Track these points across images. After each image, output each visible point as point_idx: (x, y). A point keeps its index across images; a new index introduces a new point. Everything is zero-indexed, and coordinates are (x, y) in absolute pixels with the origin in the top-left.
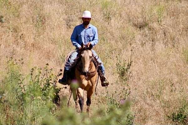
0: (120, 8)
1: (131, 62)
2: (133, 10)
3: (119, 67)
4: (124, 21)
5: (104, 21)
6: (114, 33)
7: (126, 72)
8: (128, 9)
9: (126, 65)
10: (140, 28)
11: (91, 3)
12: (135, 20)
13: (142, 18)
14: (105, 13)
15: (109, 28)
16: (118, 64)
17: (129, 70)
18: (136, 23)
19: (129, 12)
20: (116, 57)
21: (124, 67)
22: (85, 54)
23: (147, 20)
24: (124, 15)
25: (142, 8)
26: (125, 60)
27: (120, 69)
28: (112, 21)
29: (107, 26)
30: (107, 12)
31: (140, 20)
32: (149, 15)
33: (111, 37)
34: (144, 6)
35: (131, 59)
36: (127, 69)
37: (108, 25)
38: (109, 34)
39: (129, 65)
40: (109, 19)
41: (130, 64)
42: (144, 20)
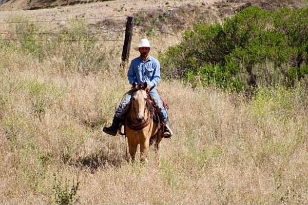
0: (59, 95)
1: (78, 184)
2: (81, 97)
3: (58, 192)
4: (66, 116)
5: (33, 117)
6: (49, 136)
7: (70, 199)
8: (73, 96)
9: (70, 189)
10: (93, 126)
11: (11, 87)
12: (84, 113)
13: (96, 110)
14: (35, 103)
15: (41, 127)
16: (56, 186)
17: (75, 197)
18: (86, 119)
19: (75, 101)
20: (54, 175)
21: (65, 192)
22: (138, 96)
23: (103, 114)
24: (65, 106)
25: (96, 94)
26: (68, 179)
27: (60, 195)
28: (47, 115)
29: (38, 124)
30: (39, 101)
31: (93, 114)
32: (108, 106)
33: (45, 142)
34: (98, 91)
35: (78, 178)
36: (71, 195)
37: (40, 123)
38: (41, 138)
39: (75, 189)
40: (42, 112)
41: (77, 187)
42: (99, 114)
